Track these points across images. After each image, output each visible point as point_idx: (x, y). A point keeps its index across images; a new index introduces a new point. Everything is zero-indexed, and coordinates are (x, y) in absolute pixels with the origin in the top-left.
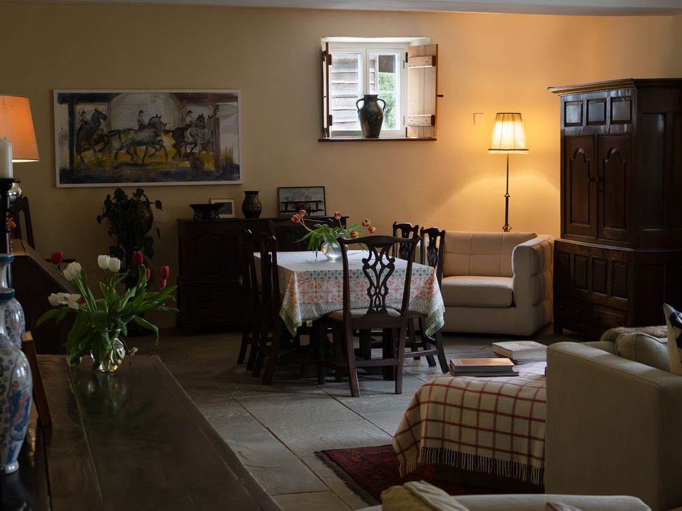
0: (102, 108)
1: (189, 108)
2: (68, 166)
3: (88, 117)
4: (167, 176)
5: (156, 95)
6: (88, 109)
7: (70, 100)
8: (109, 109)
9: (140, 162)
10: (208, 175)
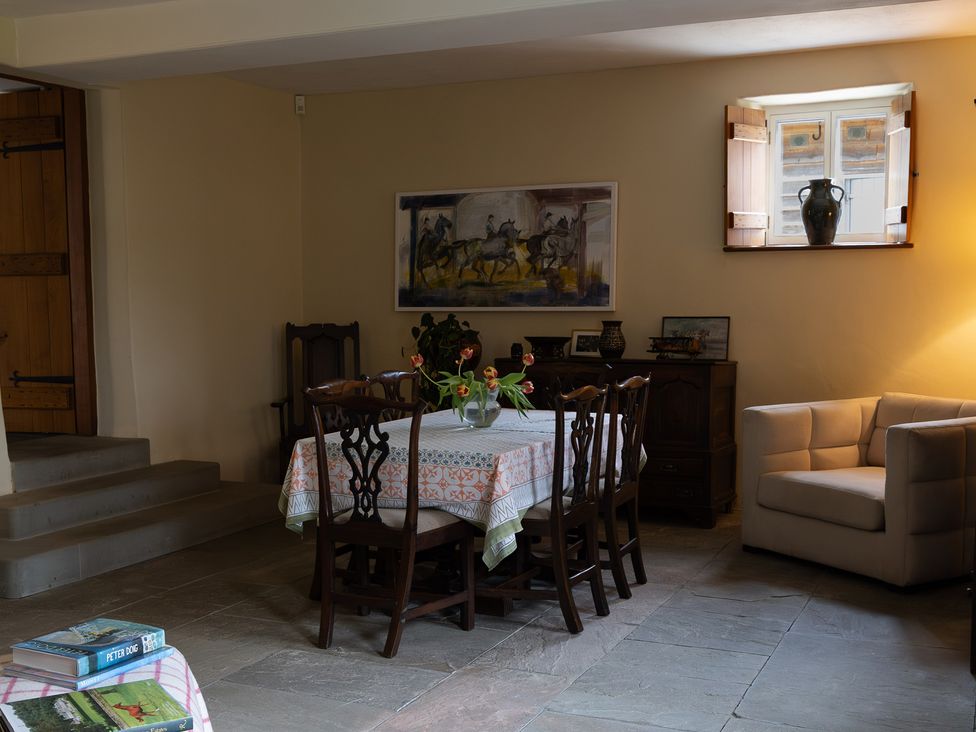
0: (447, 213)
1: (550, 209)
2: (408, 285)
3: (432, 225)
4: (518, 299)
5: (509, 194)
6: (431, 214)
7: (412, 204)
8: (455, 215)
9: (487, 280)
10: (568, 299)
